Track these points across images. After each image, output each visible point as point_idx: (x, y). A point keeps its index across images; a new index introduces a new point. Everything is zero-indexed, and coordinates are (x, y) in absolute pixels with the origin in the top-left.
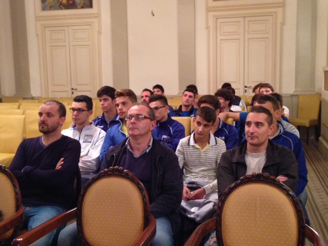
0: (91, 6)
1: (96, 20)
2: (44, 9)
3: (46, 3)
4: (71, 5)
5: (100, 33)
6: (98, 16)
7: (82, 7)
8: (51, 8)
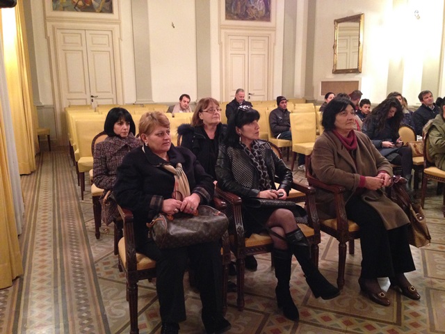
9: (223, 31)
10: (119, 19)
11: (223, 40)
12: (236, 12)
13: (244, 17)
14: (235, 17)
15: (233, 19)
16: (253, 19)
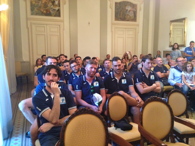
1: (62, 23)
2: (32, 14)
4: (48, 14)
7: (55, 16)
8: (37, 14)
9: (113, 26)
10: (63, 20)
11: (113, 30)
12: (120, 17)
13: (124, 19)
14: (119, 19)
15: (118, 20)
16: (128, 20)
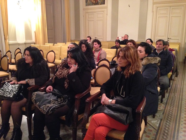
0: (104, 4)
1: (106, 9)
2: (86, 5)
3: (87, 3)
4: (97, 3)
5: (107, 15)
6: (106, 8)
7: (101, 4)
8: (89, 5)
